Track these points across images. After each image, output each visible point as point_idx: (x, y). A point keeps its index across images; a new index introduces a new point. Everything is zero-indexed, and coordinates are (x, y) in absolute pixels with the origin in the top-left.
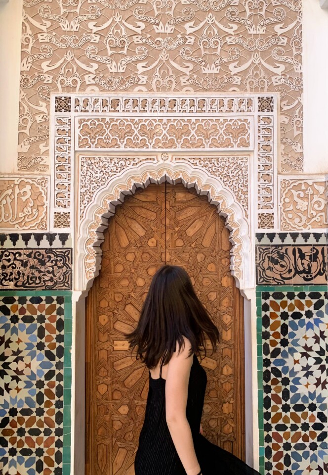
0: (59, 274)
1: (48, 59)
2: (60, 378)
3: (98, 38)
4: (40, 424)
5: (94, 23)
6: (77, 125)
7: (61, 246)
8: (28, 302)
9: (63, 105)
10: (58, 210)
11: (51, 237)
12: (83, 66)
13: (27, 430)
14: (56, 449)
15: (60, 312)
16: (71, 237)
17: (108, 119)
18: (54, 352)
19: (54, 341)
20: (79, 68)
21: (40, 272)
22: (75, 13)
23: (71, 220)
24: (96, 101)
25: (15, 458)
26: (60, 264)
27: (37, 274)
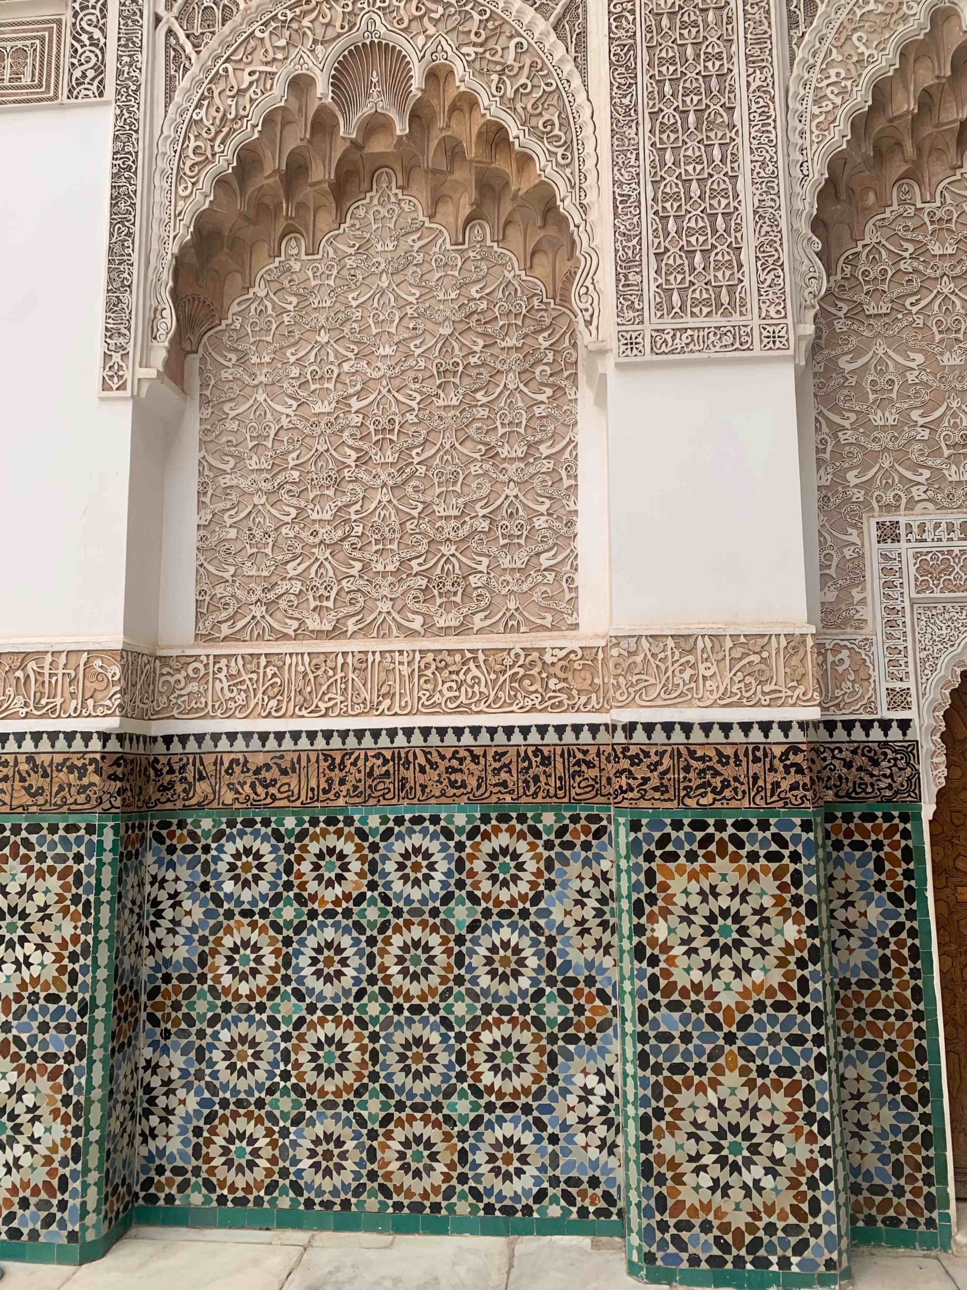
0: (900, 779)
1: (856, 467)
2: (913, 933)
3: (926, 433)
4: (888, 1002)
5: (920, 412)
6: (912, 561)
7: (901, 738)
8: (857, 820)
9: (889, 533)
10: (891, 685)
11: (886, 725)
12: (908, 474)
13: (869, 1010)
14: (917, 1042)
15: (906, 834)
16: (916, 723)
17: (956, 551)
18: (901, 894)
19: (900, 878)
20: (901, 476)
21: (872, 775)
22: (891, 400)
23: (913, 699)
24: (937, 526)
25: (853, 1053)
26: (902, 763)
27: (867, 779)
